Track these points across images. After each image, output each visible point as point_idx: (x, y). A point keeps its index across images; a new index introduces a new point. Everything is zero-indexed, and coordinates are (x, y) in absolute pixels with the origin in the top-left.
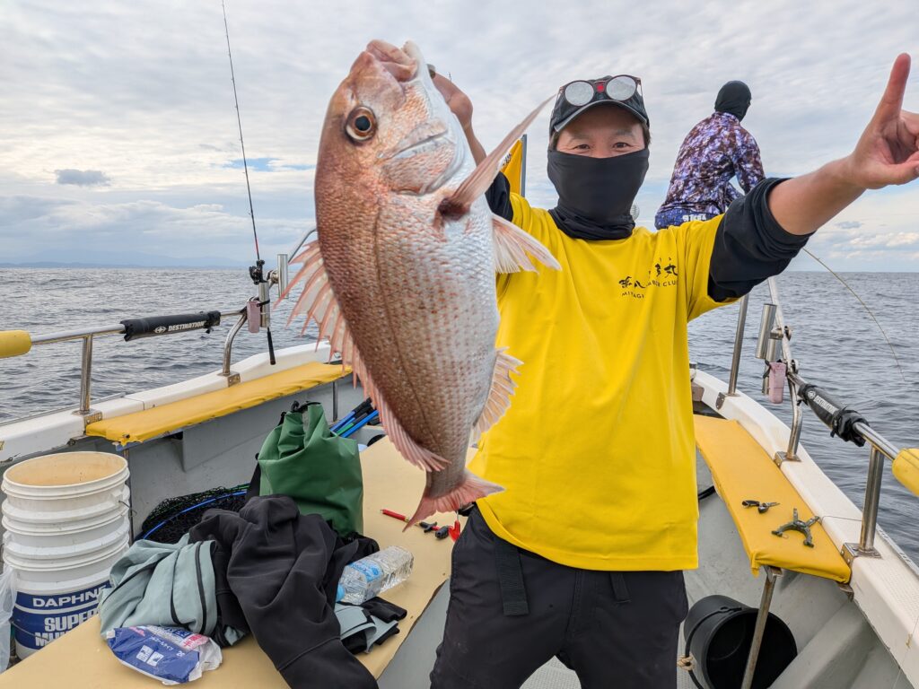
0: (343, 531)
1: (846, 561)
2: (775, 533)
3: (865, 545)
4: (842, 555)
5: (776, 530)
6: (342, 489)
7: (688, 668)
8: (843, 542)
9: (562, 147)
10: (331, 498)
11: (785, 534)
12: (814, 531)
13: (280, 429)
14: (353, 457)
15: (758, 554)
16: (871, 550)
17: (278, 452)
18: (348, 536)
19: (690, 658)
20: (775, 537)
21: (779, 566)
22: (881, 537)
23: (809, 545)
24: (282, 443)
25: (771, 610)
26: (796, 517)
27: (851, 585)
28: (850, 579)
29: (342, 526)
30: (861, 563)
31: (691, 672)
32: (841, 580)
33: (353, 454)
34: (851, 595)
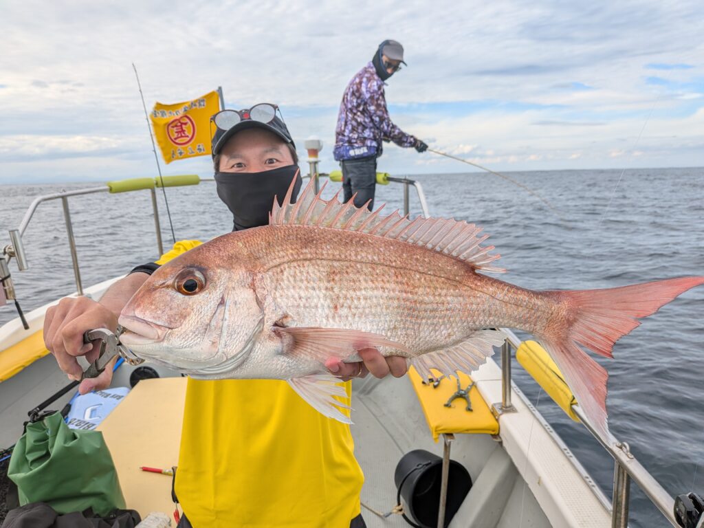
0: (104, 512)
1: (495, 417)
2: (447, 406)
3: (505, 404)
4: (492, 413)
5: (446, 403)
6: (95, 479)
7: (401, 513)
8: (492, 403)
9: (223, 169)
10: (85, 491)
11: (453, 404)
12: (472, 396)
13: (25, 437)
14: (98, 450)
15: (437, 427)
16: (510, 407)
17: (26, 460)
18: (110, 514)
19: (401, 506)
20: (447, 408)
21: (452, 432)
22: (515, 392)
23: (469, 410)
24: (30, 452)
25: (451, 458)
26: (459, 387)
27: (501, 435)
28: (499, 431)
29: (102, 508)
30: (505, 419)
31: (404, 516)
32: (493, 433)
33: (98, 447)
34: (501, 443)
